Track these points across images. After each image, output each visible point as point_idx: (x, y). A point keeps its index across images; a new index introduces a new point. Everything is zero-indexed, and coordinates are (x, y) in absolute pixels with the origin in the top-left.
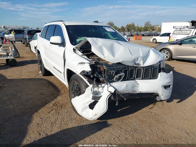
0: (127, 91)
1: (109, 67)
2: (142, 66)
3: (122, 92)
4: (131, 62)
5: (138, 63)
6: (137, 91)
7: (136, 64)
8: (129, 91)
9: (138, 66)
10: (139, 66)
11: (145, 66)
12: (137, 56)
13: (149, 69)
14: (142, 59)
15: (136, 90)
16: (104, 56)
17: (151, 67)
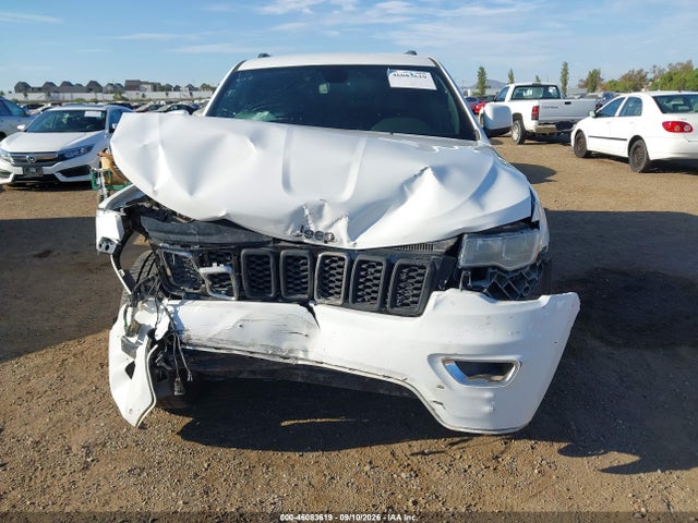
0: (236, 343)
1: (165, 232)
2: (347, 245)
3: (205, 347)
4: (278, 222)
5: (320, 229)
6: (301, 355)
7: (309, 234)
8: (251, 349)
9: (321, 243)
10: (330, 244)
11: (358, 247)
12: (315, 199)
13: (380, 264)
14: (343, 213)
15: (291, 351)
16: (153, 185)
17: (390, 254)
